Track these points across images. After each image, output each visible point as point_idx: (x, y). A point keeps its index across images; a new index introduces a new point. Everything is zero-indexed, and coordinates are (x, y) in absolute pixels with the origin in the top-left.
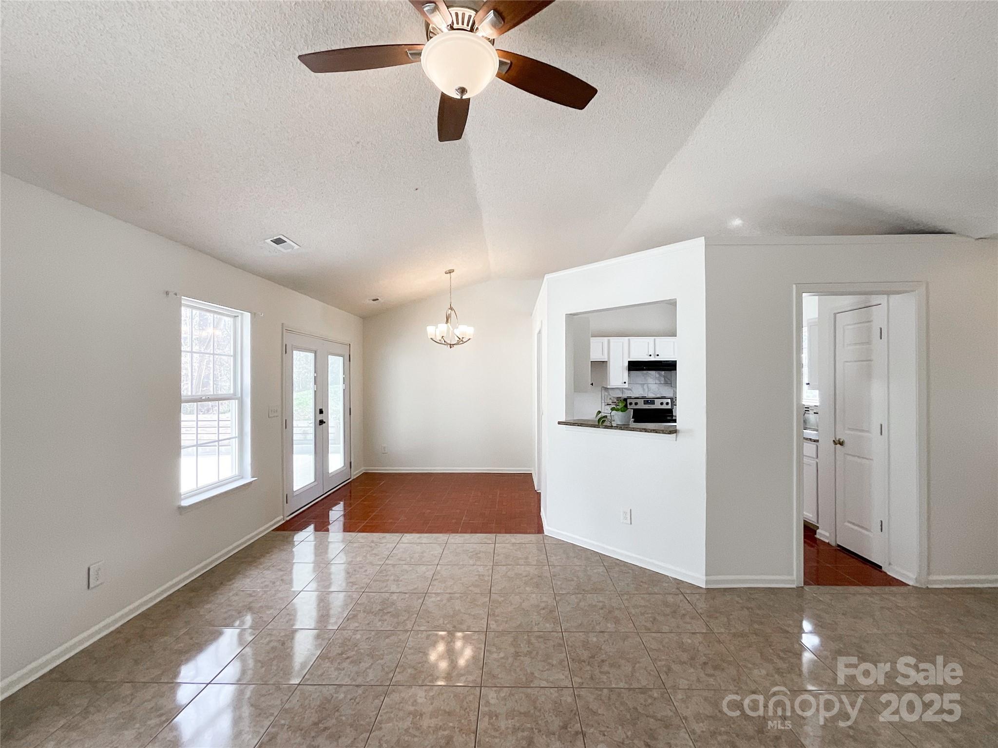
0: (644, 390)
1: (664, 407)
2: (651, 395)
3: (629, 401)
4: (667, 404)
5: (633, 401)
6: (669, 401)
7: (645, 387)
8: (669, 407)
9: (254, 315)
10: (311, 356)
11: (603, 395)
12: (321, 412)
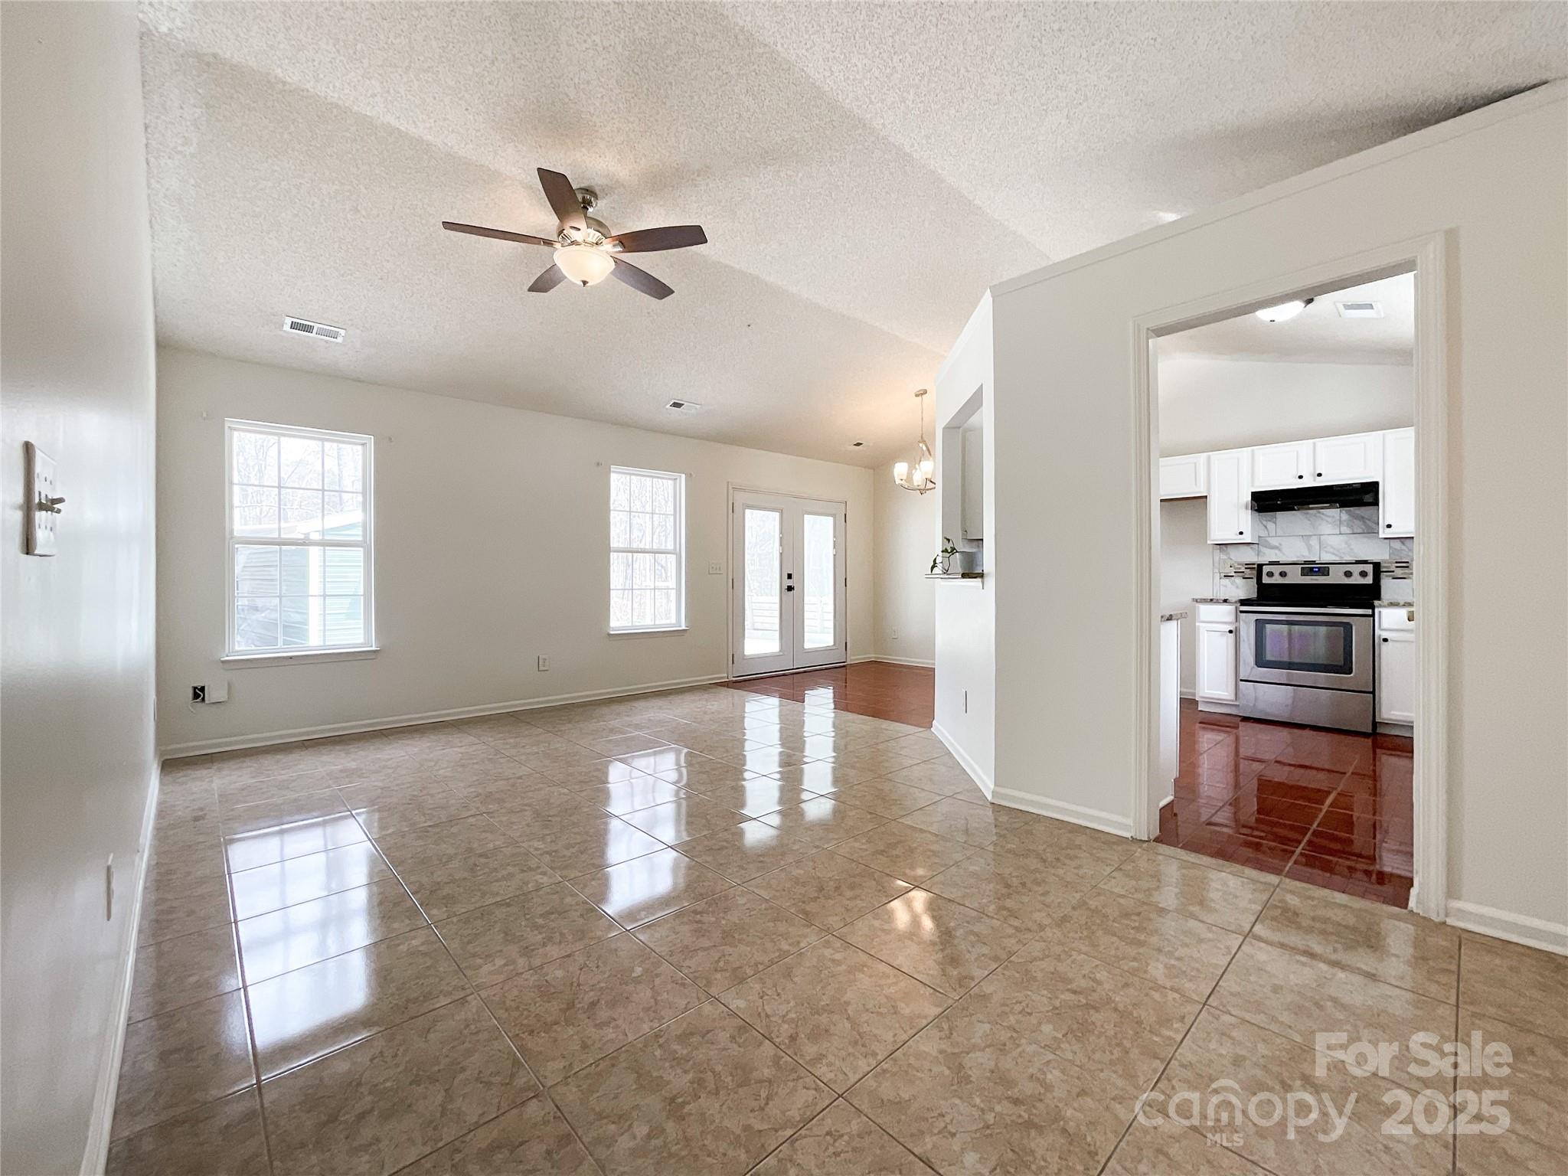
0: (1309, 547)
1: (1356, 580)
2: (1327, 557)
3: (1266, 569)
4: (1363, 574)
5: (1276, 569)
6: (1369, 568)
7: (1314, 542)
8: (1369, 580)
9: (689, 476)
10: (777, 515)
11: (1217, 559)
12: (790, 576)
